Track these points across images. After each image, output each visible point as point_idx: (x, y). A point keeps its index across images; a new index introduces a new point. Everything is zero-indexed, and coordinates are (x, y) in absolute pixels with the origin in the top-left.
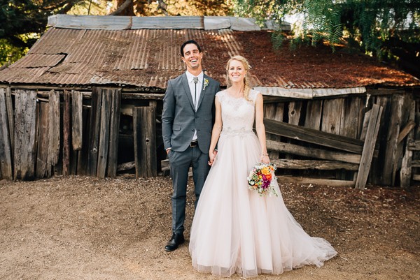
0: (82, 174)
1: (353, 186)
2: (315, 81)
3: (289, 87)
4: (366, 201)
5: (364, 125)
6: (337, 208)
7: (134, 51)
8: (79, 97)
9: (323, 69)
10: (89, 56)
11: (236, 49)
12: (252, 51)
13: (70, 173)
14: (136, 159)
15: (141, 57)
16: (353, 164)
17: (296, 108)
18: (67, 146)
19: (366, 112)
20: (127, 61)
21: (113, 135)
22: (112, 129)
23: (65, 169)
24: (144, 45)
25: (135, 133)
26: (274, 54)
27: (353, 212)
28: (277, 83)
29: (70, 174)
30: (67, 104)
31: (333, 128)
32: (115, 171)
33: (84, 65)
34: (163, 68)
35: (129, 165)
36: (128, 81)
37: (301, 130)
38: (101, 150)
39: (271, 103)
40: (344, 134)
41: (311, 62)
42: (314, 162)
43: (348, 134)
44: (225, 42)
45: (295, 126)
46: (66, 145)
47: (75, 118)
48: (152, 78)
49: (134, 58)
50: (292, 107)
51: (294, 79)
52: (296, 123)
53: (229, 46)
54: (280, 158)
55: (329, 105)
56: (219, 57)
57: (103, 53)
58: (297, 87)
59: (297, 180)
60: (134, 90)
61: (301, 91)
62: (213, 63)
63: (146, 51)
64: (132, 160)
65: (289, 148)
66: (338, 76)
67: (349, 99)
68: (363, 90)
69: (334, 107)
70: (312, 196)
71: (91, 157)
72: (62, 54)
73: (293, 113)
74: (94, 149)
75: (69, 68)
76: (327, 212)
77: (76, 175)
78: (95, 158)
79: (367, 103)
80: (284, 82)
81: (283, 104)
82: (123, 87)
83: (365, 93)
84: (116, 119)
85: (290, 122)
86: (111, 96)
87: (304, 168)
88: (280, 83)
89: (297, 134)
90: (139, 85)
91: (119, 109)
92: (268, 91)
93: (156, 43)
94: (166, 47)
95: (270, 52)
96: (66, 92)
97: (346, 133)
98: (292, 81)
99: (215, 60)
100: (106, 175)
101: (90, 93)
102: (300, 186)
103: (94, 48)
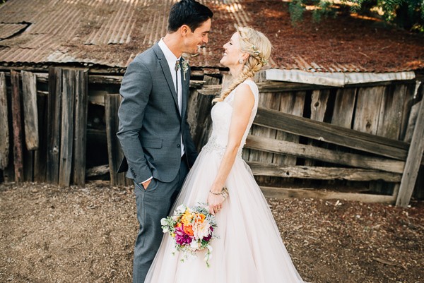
0: (40, 181)
1: (394, 203)
2: (347, 63)
3: (313, 70)
4: (414, 229)
5: (410, 121)
6: (378, 243)
7: (117, 21)
8: (31, 81)
9: (355, 47)
10: (57, 26)
11: (243, 20)
12: (264, 24)
13: (24, 178)
14: (110, 162)
15: (124, 28)
16: (394, 174)
17: (322, 98)
18: (19, 144)
19: (413, 105)
20: (106, 34)
21: (79, 131)
22: (77, 124)
23: (18, 175)
24: (130, 13)
25: (108, 128)
26: (292, 27)
27: (400, 248)
28: (297, 64)
29: (25, 180)
30: (16, 89)
31: (368, 125)
32: (83, 177)
33: (48, 38)
34: (150, 42)
35: (102, 169)
36: (99, 59)
37: (327, 128)
38: (63, 149)
39: (288, 92)
40: (382, 133)
41: (339, 38)
42: (343, 170)
43: (388, 133)
44: (231, 13)
45: (319, 123)
46: (17, 143)
47: (27, 108)
48: (132, 55)
49: (114, 30)
50: (315, 97)
51: (318, 59)
52: (321, 119)
53: (236, 17)
54: (298, 164)
55: (364, 95)
56: (223, 30)
57: (78, 23)
58: (323, 71)
59: (320, 194)
60: (105, 71)
61: (329, 77)
62: (215, 37)
63: (132, 22)
64: (105, 162)
65: (311, 151)
66: (376, 56)
67: (391, 87)
68: (411, 76)
69: (372, 97)
70: (342, 220)
71: (51, 159)
72: (24, 23)
73: (317, 105)
74: (55, 149)
75: (25, 41)
76: (365, 250)
77: (33, 181)
78: (56, 160)
79: (416, 93)
80: (306, 64)
81: (304, 93)
82: (91, 68)
83: (414, 80)
84: (82, 110)
85: (312, 117)
86: (74, 79)
87: (329, 178)
88: (300, 65)
89: (322, 133)
90: (113, 65)
91: (85, 97)
92: (284, 75)
93: (145, 12)
94: (157, 17)
95: (286, 24)
96: (14, 73)
97: (385, 132)
98: (316, 62)
99: (217, 34)
100: (72, 182)
101: (46, 75)
102: (324, 203)
103: (66, 17)
